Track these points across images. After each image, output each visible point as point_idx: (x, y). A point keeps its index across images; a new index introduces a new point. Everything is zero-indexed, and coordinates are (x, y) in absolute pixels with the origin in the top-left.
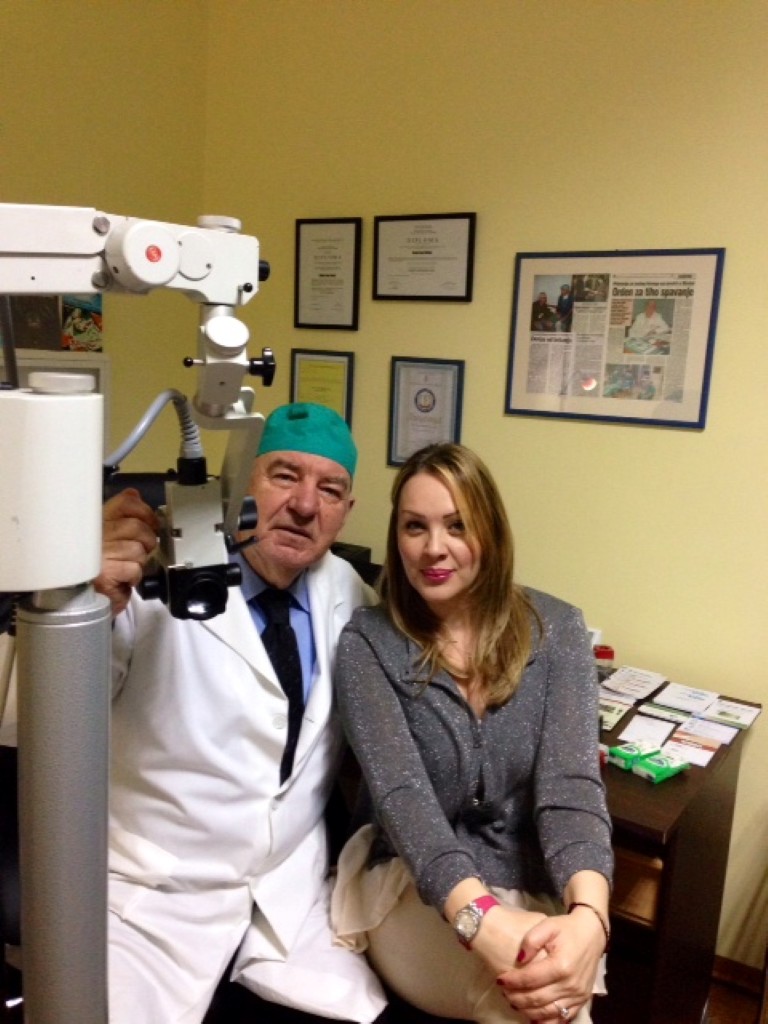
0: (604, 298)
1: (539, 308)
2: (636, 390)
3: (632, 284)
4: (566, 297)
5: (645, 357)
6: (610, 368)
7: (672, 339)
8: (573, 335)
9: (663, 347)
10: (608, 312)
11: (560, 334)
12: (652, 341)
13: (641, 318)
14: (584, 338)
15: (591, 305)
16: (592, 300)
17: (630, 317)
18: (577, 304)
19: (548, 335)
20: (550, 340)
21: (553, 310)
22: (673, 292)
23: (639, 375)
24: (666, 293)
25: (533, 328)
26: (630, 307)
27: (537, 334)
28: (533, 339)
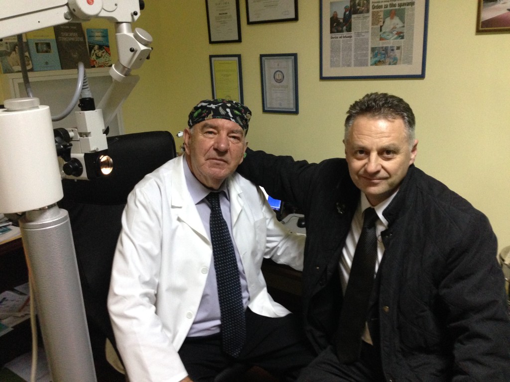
0: (368, 11)
1: (334, 20)
2: (388, 60)
3: (382, 2)
4: (347, 13)
5: (392, 42)
6: (373, 49)
7: (405, 30)
8: (352, 33)
9: (401, 35)
10: (370, 19)
11: (345, 34)
12: (395, 32)
13: (388, 20)
14: (358, 34)
15: (361, 15)
16: (361, 12)
17: (382, 20)
18: (353, 16)
19: (339, 35)
20: (341, 37)
21: (341, 21)
22: (404, 4)
23: (389, 51)
24: (400, 5)
25: (332, 32)
26: (382, 15)
27: (334, 35)
28: (332, 38)
